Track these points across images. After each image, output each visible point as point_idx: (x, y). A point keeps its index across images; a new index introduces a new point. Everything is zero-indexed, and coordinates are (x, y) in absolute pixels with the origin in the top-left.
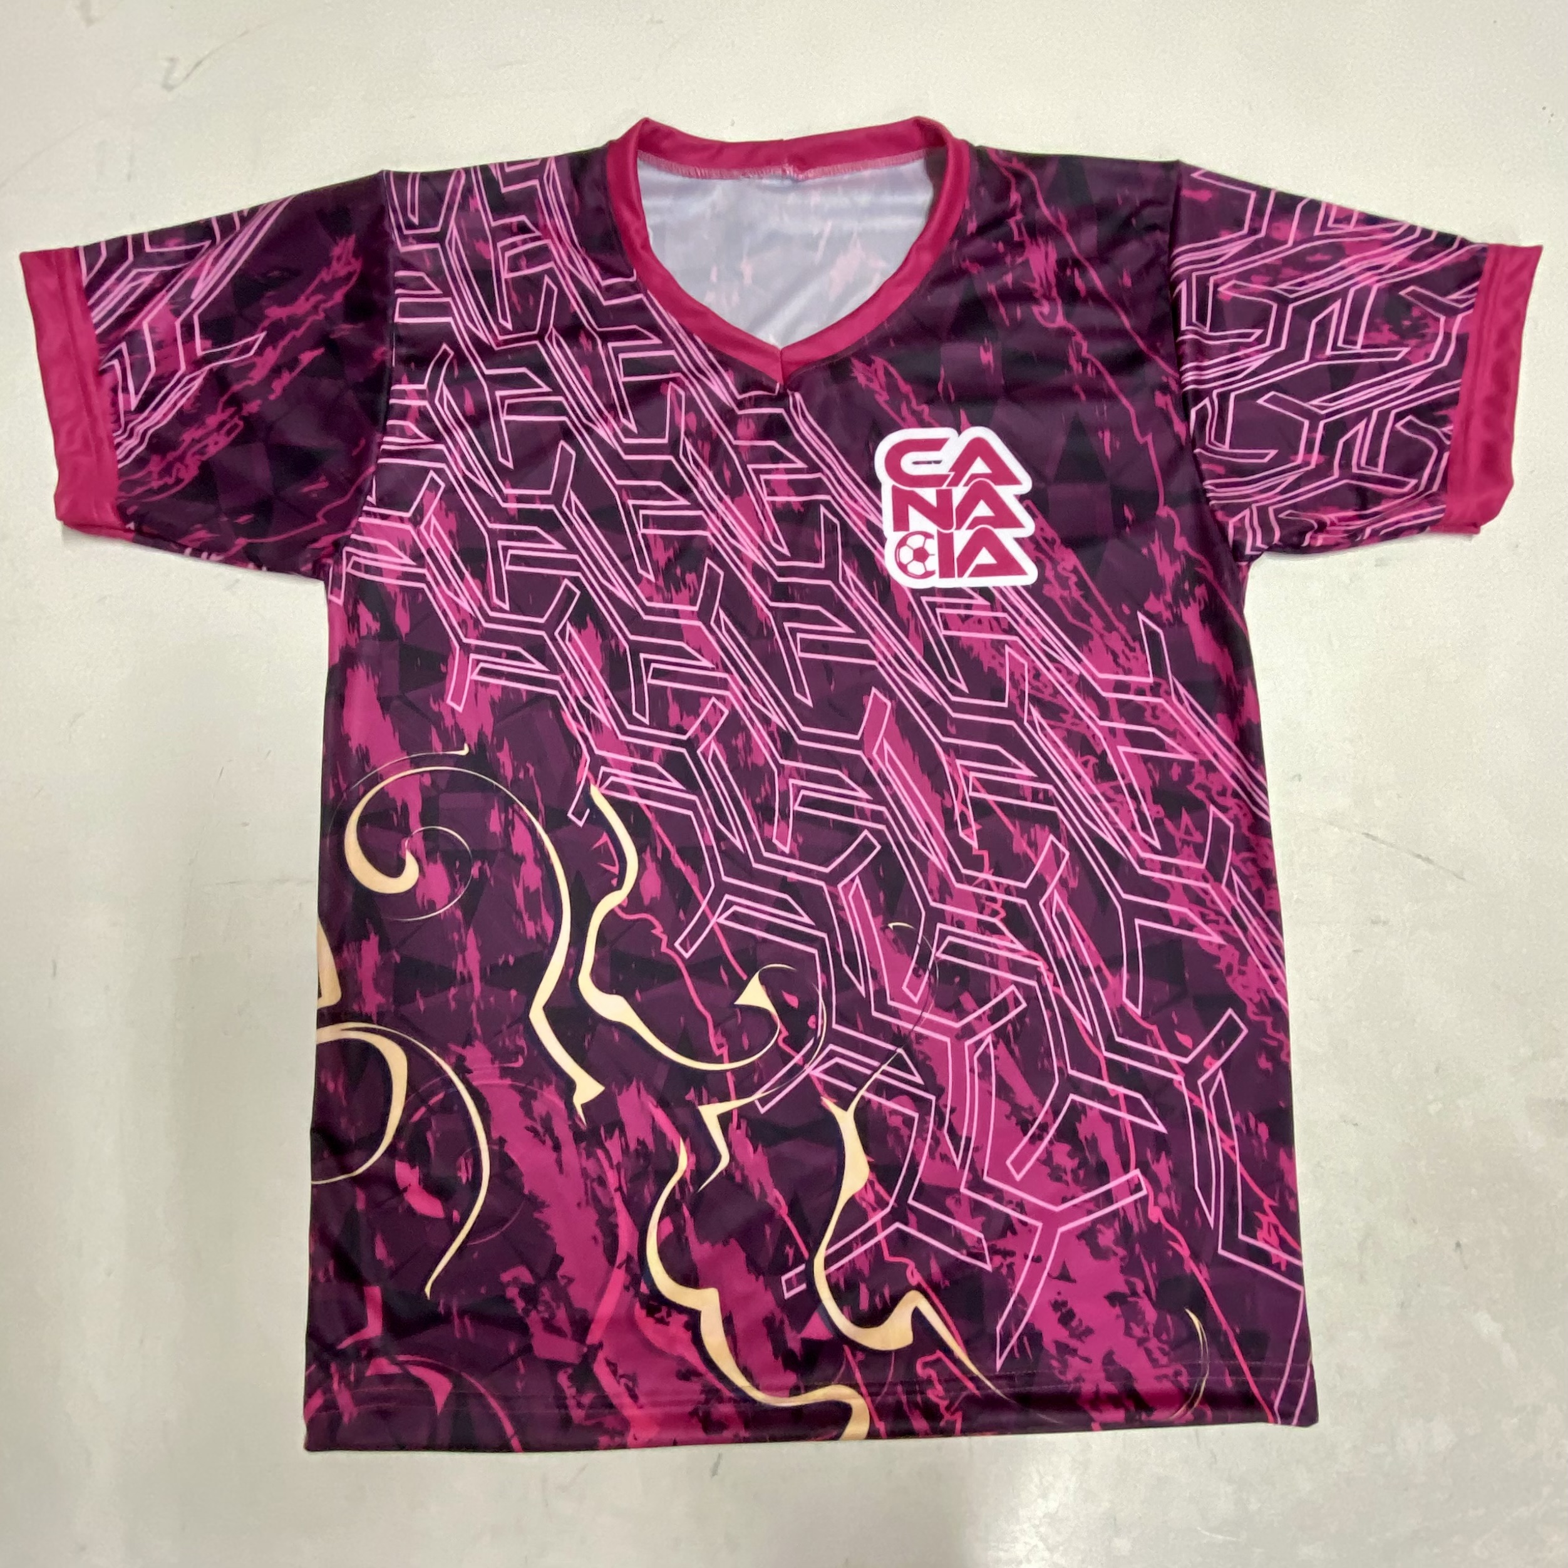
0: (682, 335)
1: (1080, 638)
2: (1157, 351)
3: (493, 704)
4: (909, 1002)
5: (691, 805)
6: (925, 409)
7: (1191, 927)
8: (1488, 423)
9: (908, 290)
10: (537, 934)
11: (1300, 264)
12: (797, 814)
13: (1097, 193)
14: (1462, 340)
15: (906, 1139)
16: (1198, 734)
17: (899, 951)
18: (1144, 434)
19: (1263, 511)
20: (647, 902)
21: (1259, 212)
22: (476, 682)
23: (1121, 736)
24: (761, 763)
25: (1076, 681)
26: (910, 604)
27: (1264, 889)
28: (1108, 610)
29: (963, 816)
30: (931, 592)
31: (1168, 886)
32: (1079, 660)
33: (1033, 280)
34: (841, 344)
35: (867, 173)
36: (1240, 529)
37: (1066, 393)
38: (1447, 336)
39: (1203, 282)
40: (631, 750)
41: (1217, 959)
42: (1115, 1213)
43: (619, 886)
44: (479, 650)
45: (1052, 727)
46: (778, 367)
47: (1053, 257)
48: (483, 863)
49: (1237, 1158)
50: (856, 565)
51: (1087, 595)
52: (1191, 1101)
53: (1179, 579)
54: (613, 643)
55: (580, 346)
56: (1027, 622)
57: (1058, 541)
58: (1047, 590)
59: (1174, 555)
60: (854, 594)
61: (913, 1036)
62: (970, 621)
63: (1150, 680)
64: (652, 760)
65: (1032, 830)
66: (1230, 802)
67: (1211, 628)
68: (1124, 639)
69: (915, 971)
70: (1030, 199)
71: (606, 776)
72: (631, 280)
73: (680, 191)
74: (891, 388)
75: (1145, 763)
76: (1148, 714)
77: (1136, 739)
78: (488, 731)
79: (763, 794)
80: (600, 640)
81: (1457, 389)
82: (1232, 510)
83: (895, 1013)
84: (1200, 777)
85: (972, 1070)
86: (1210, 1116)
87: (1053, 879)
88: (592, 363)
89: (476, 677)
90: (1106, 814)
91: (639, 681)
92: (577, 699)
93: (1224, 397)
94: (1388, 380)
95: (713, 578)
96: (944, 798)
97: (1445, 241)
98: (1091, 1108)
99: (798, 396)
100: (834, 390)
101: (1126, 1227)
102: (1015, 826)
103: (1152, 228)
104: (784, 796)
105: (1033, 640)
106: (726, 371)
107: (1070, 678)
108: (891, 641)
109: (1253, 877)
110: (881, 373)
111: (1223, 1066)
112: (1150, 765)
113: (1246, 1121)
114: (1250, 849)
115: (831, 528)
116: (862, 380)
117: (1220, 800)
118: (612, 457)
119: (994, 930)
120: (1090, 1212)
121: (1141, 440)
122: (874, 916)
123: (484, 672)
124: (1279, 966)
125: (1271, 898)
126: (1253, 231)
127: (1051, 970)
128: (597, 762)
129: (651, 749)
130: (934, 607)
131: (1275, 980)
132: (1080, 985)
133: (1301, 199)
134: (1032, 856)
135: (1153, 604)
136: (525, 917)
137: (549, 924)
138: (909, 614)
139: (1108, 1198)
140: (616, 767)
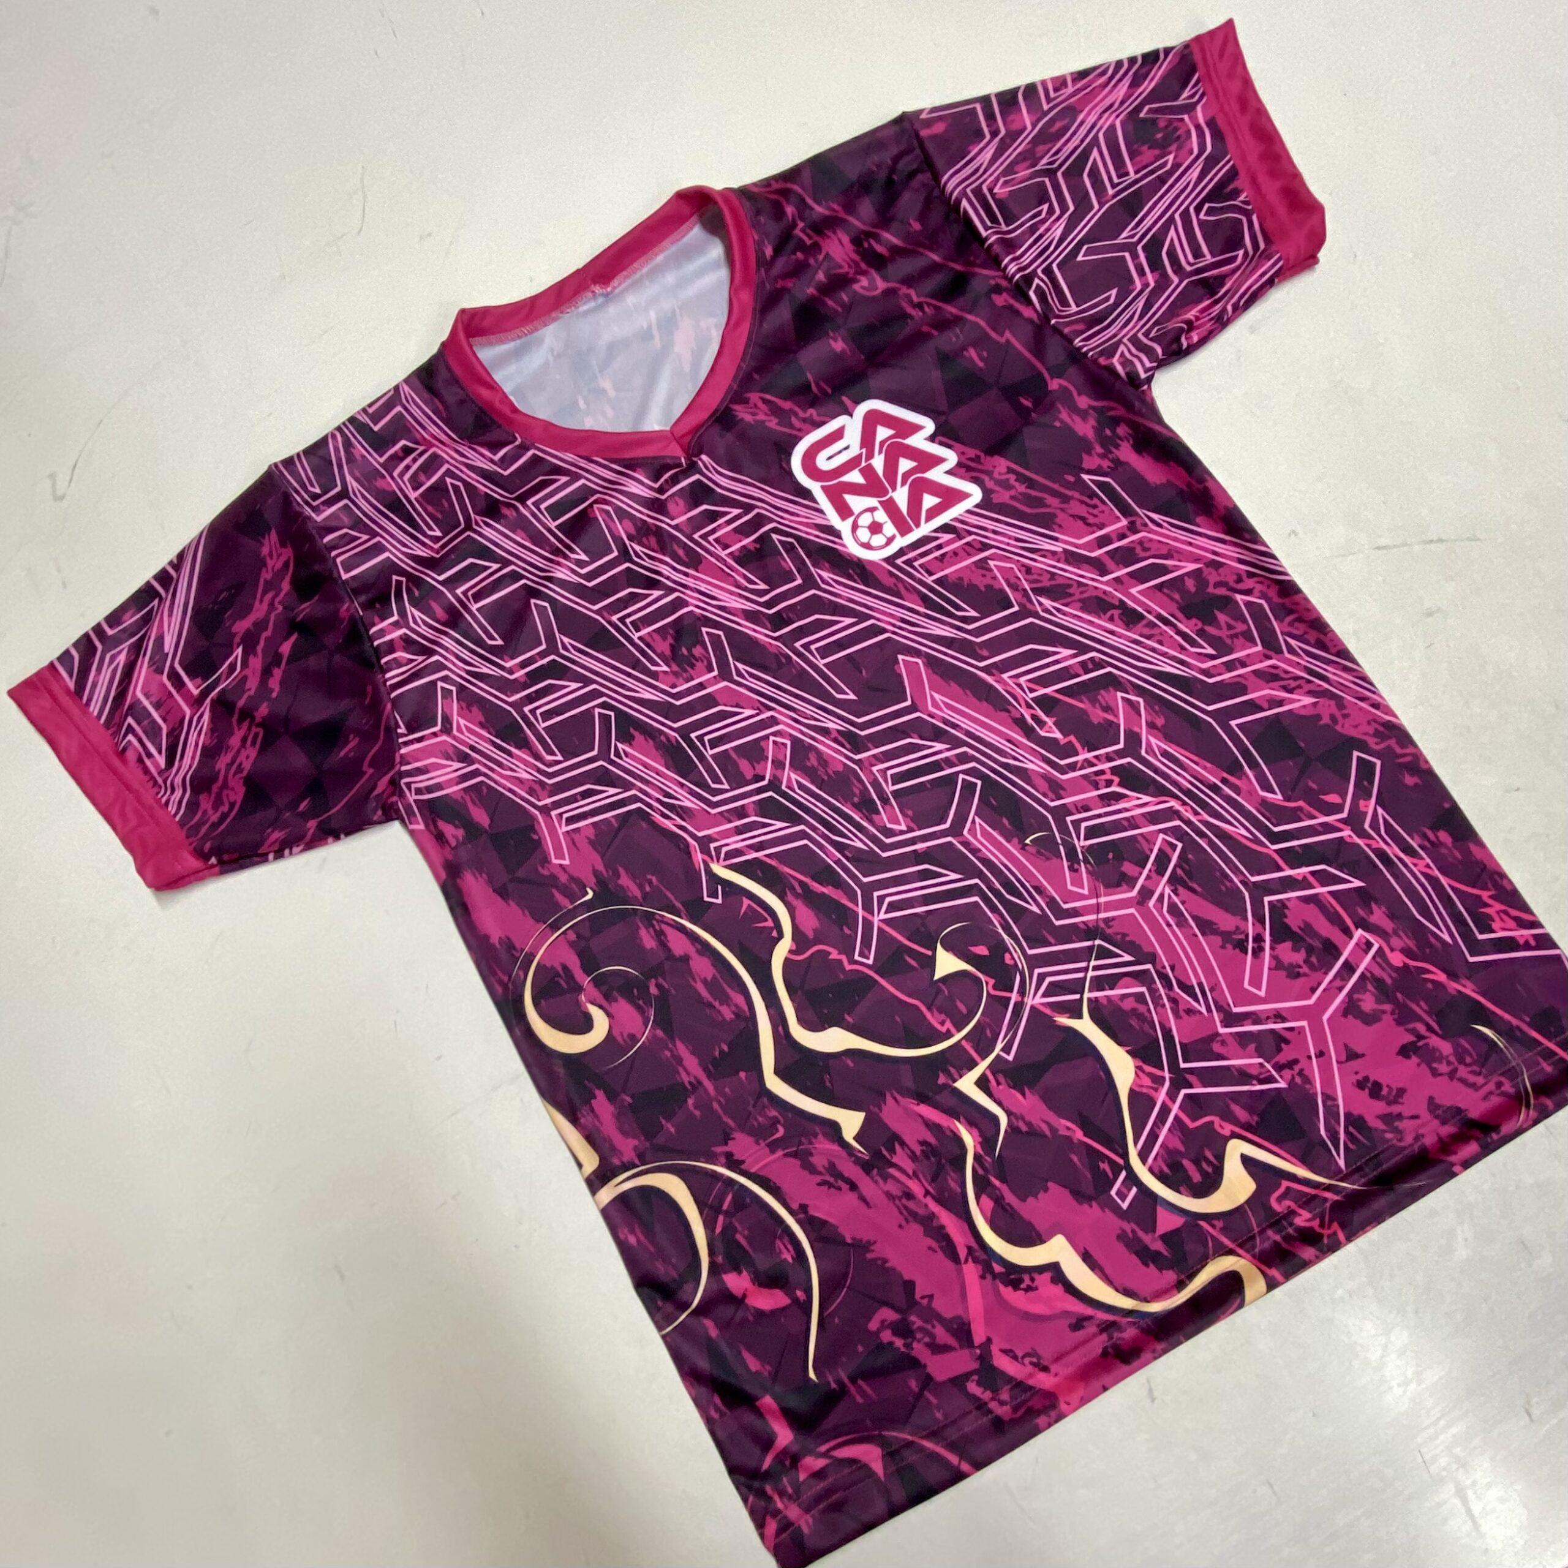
0: (583, 463)
1: (1047, 521)
2: (974, 265)
3: (591, 842)
4: (1083, 897)
5: (803, 835)
6: (812, 412)
7: (1281, 703)
8: (1273, 174)
9: (746, 326)
10: (734, 1013)
11: (1047, 137)
12: (894, 793)
13: (852, 172)
14: (1211, 123)
15: (1147, 1014)
16: (1190, 544)
17: (1048, 859)
18: (1002, 335)
19: (1134, 340)
20: (811, 935)
21: (990, 117)
22: (568, 832)
23: (1126, 580)
24: (840, 768)
25: (1063, 556)
26: (890, 572)
27: (1322, 637)
28: (1056, 486)
29: (1035, 717)
30: (901, 552)
31: (1239, 679)
32: (1056, 539)
33: (841, 267)
34: (714, 400)
35: (660, 258)
36: (1125, 362)
37: (919, 338)
38: (1198, 127)
39: (978, 192)
40: (726, 817)
41: (1318, 717)
42: (1363, 976)
43: (781, 936)
44: (557, 805)
45: (1066, 605)
46: (674, 444)
47: (846, 239)
48: (656, 979)
49: (1436, 873)
50: (827, 565)
51: (1031, 483)
52: (1368, 846)
53: (1099, 431)
54: (663, 738)
55: (505, 517)
56: (995, 532)
57: (982, 455)
58: (996, 499)
59: (1083, 415)
60: (839, 590)
61: (1102, 925)
62: (948, 556)
63: (1124, 522)
64: (748, 816)
65: (1100, 697)
66: (1249, 583)
67: (1150, 454)
68: (1082, 502)
69: (1071, 868)
70: (802, 206)
71: (718, 850)
72: (517, 443)
73: (518, 354)
74: (776, 411)
75: (1160, 591)
76: (1138, 550)
77: (1140, 577)
78: (600, 867)
79: (857, 792)
80: (651, 742)
81: (1231, 163)
82: (1110, 352)
83: (1075, 913)
84: (1213, 577)
85: (1169, 925)
86: (1393, 851)
87: (1141, 728)
88: (522, 525)
89: (565, 829)
90: (1153, 650)
91: (702, 758)
92: (658, 801)
93: (1048, 271)
94: (1172, 186)
95: (715, 640)
96: (1008, 711)
97: (1151, 58)
98: (1288, 899)
99: (704, 457)
100: (730, 437)
101: (1379, 982)
102: (1082, 701)
103: (912, 175)
104: (875, 784)
105: (1008, 544)
106: (634, 471)
107: (1056, 557)
108: (892, 610)
109: (1306, 633)
110: (760, 404)
111: (1377, 802)
112: (1165, 591)
113: (1425, 836)
114: (1290, 612)
115: (790, 548)
116: (748, 418)
117: (1240, 586)
118: (578, 590)
119: (1118, 797)
120: (1340, 989)
121: (1003, 340)
122: (1008, 841)
123: (570, 821)
124: (1374, 693)
125: (1332, 640)
126: (994, 133)
127: (1184, 803)
128: (704, 843)
129: (743, 806)
130: (909, 563)
131: (1376, 706)
132: (1216, 802)
133: (1018, 88)
134: (1111, 717)
135: (1089, 462)
136: (717, 1004)
137: (740, 1000)
138: (894, 580)
139: (1349, 968)
140: (723, 838)
